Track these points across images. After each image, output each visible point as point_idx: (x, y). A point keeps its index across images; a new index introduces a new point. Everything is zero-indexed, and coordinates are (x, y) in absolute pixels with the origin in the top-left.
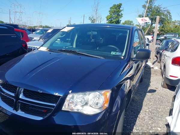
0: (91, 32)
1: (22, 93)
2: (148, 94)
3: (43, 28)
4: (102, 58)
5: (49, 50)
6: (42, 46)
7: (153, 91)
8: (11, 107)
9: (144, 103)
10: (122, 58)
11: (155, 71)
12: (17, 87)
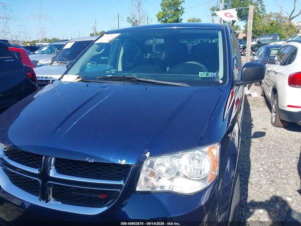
0: (153, 40)
1: (53, 167)
2: (253, 140)
3: (50, 42)
4: (185, 85)
5: (81, 79)
6: (66, 73)
7: (261, 134)
8: (34, 195)
9: (252, 157)
10: (221, 82)
11: (254, 100)
12: (42, 156)
